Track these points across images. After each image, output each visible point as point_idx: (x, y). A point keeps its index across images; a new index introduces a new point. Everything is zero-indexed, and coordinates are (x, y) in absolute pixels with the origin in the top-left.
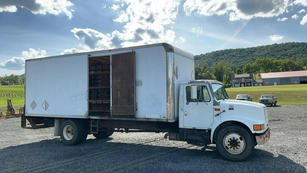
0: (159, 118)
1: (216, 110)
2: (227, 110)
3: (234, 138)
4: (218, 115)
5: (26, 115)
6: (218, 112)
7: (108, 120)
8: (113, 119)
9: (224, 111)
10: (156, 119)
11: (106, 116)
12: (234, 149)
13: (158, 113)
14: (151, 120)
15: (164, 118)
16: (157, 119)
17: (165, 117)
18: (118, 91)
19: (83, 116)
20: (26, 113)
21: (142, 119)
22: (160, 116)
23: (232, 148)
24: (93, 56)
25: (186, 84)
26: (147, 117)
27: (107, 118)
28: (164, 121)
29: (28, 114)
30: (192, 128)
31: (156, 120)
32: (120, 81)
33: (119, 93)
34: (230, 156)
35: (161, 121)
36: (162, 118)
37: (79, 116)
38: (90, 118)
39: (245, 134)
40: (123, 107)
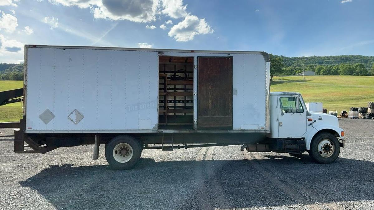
0: (256, 129)
1: (309, 120)
2: (317, 120)
3: (327, 144)
4: (311, 124)
5: (27, 132)
6: (311, 122)
7: (190, 133)
8: (198, 132)
9: (315, 121)
10: (253, 130)
11: (187, 129)
12: (327, 153)
13: (256, 124)
14: (248, 132)
15: (262, 129)
16: (255, 130)
17: (264, 128)
18: (209, 100)
19: (151, 130)
20: (27, 128)
21: (237, 130)
22: (258, 127)
23: (326, 152)
24: (166, 54)
25: (280, 95)
26: (243, 128)
27: (188, 131)
28: (262, 132)
29: (34, 130)
30: (287, 138)
31: (254, 132)
32: (211, 88)
33: (210, 101)
34: (324, 160)
35: (258, 132)
36: (260, 129)
37: (143, 130)
38: (162, 131)
39: (335, 140)
40: (217, 118)
